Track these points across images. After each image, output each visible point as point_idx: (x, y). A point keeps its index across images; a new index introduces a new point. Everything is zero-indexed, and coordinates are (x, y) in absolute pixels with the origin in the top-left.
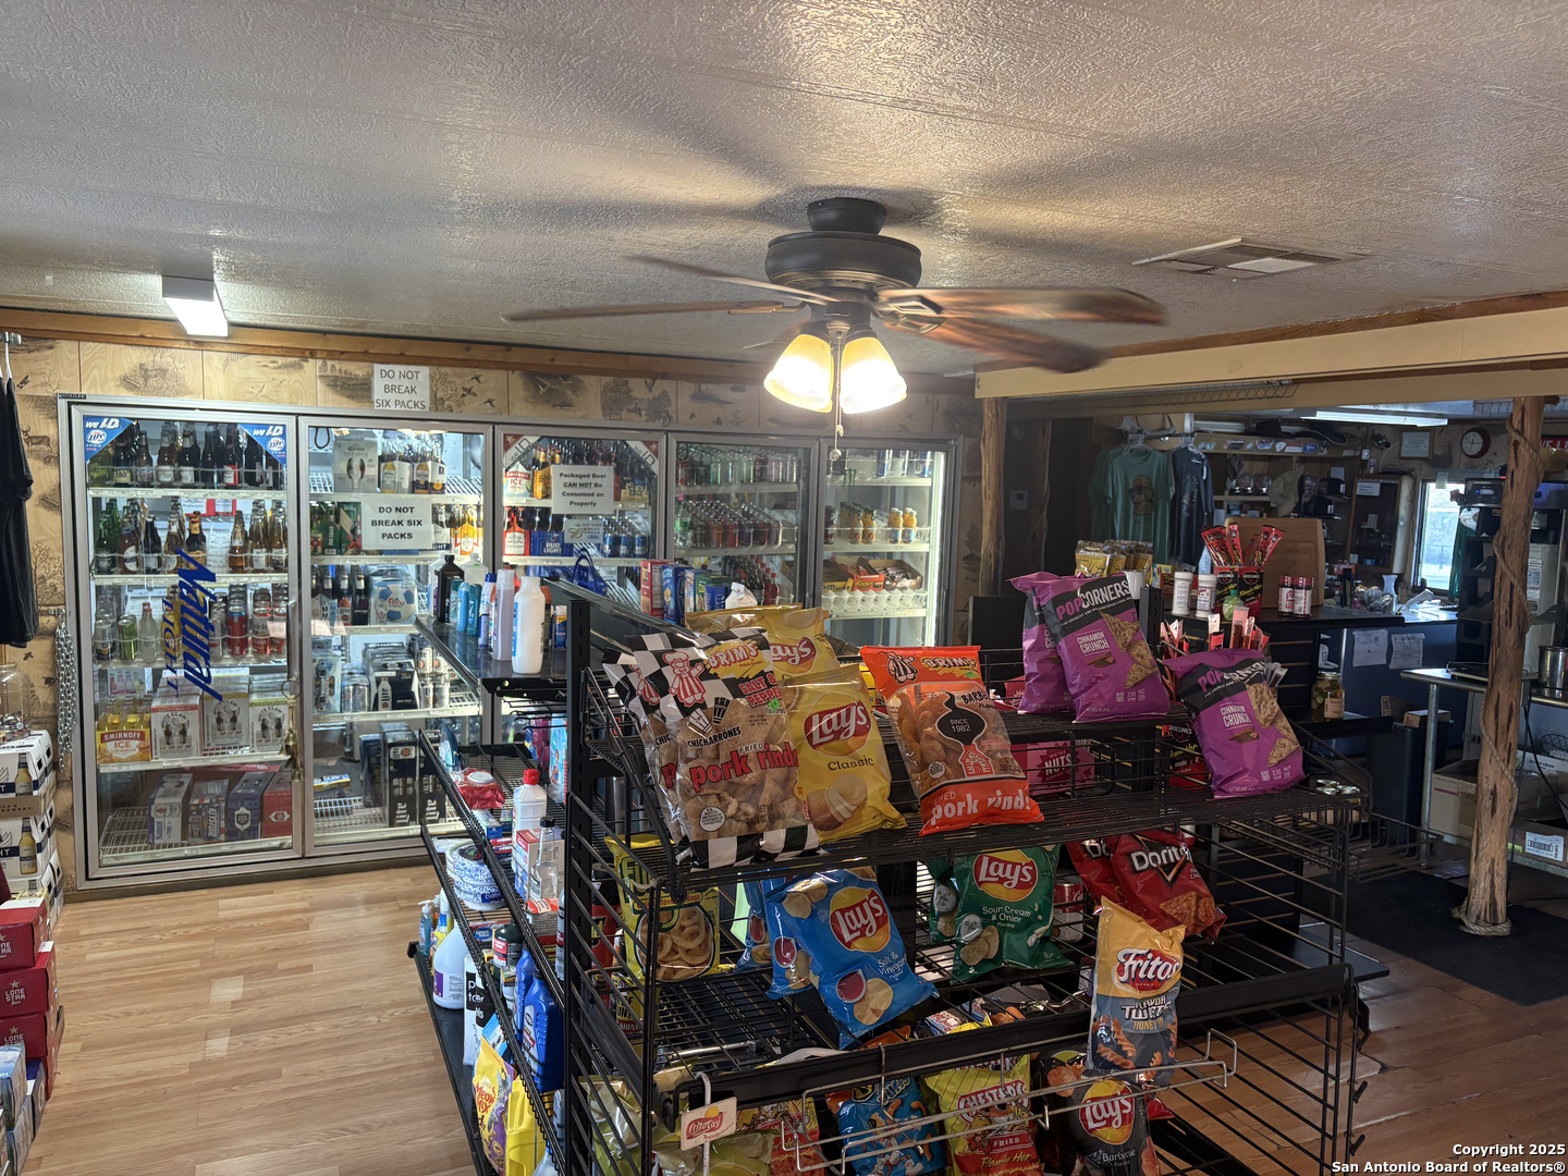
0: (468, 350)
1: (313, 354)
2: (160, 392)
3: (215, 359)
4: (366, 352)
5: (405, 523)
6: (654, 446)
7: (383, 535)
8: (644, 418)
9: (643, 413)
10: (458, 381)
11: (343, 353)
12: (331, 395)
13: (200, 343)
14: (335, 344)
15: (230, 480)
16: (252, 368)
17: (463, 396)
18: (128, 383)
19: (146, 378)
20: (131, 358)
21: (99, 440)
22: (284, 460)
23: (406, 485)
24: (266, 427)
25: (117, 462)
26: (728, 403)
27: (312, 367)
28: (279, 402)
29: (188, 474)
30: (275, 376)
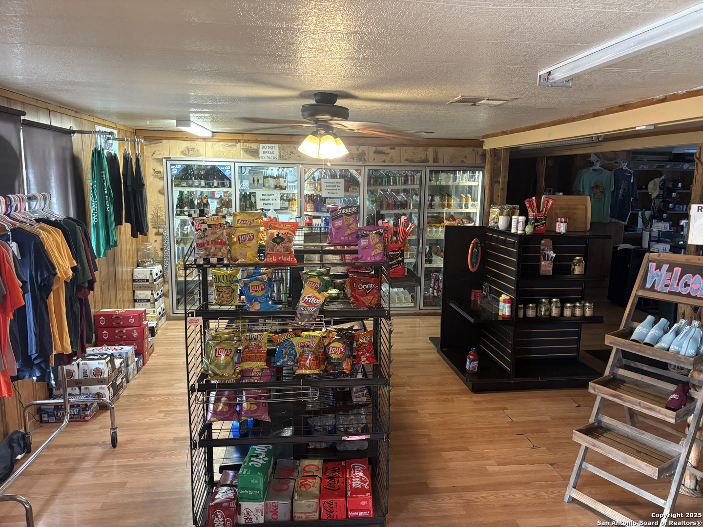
0: (291, 138)
1: (239, 141)
2: (193, 156)
3: (209, 144)
4: (256, 140)
5: (271, 200)
6: (359, 171)
7: (264, 204)
8: (355, 161)
9: (355, 159)
10: (288, 149)
11: (249, 140)
12: (246, 155)
13: (205, 139)
14: (246, 137)
15: (215, 185)
16: (221, 147)
17: (290, 154)
18: (183, 153)
19: (189, 151)
20: (184, 145)
21: (175, 172)
22: (231, 177)
23: (273, 186)
24: (224, 166)
25: (182, 179)
26: (388, 154)
27: (239, 145)
28: (229, 158)
29: (203, 183)
30: (228, 149)
